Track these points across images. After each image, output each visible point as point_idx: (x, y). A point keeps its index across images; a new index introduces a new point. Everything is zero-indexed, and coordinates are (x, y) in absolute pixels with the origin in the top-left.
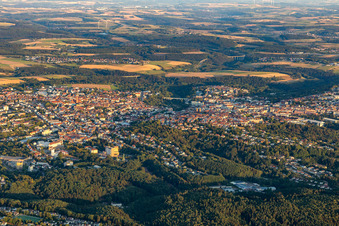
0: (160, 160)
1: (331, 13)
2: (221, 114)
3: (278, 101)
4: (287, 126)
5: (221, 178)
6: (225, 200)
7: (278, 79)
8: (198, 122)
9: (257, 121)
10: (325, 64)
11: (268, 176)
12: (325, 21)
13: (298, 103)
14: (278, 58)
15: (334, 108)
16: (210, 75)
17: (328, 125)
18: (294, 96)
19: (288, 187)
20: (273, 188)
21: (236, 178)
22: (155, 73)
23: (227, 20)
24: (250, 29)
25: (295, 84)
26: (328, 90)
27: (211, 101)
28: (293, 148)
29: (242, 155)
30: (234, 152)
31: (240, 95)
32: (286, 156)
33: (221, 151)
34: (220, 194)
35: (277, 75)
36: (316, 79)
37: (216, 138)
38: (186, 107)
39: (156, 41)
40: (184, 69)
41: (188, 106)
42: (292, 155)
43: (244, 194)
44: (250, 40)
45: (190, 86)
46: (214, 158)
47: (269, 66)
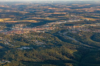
0: (4, 43)
1: (46, 5)
2: (19, 31)
3: (33, 27)
4: (35, 33)
5: (19, 46)
6: (20, 51)
7: (33, 22)
8: (13, 33)
9: (28, 32)
10: (45, 18)
11: (31, 45)
12: (45, 7)
13: (38, 27)
14: (33, 17)
15: (47, 28)
16: (16, 21)
17: (45, 32)
18: (37, 26)
19: (36, 47)
20: (32, 48)
21: (23, 46)
22: (2, 22)
23: (21, 8)
24: (26, 10)
25: (37, 23)
26: (45, 24)
27: (17, 28)
28: (37, 38)
29: (24, 41)
30: (23, 40)
31: (24, 26)
32: (35, 40)
33: (19, 40)
34: (19, 50)
35: (33, 21)
36: (43, 21)
37: (18, 37)
38: (10, 30)
39: (2, 14)
40: (10, 20)
41: (11, 29)
42: (37, 40)
43: (25, 50)
44: (26, 13)
45: (11, 25)
46: (17, 42)
47: (31, 19)
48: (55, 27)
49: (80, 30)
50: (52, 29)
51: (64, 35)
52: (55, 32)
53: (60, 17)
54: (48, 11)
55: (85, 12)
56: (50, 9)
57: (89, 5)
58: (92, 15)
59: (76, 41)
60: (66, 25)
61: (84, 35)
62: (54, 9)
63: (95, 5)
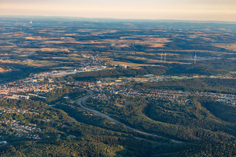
1: (19, 30)
4: (8, 101)
10: (22, 60)
11: (1, 134)
12: (16, 35)
13: (12, 86)
15: (34, 88)
17: (32, 98)
18: (8, 81)
20: (5, 142)
25: (6, 73)
26: (28, 76)
28: (14, 115)
32: (10, 120)
36: (18, 70)
42: (14, 119)
48: (53, 84)
49: (117, 93)
50: (48, 89)
51: (79, 106)
52: (57, 98)
53: (59, 60)
54: (26, 43)
55: (111, 48)
56: (29, 40)
57: (115, 31)
58: (129, 55)
59: (113, 122)
60: (78, 78)
61: (129, 106)
62: (39, 38)
63: (128, 32)
